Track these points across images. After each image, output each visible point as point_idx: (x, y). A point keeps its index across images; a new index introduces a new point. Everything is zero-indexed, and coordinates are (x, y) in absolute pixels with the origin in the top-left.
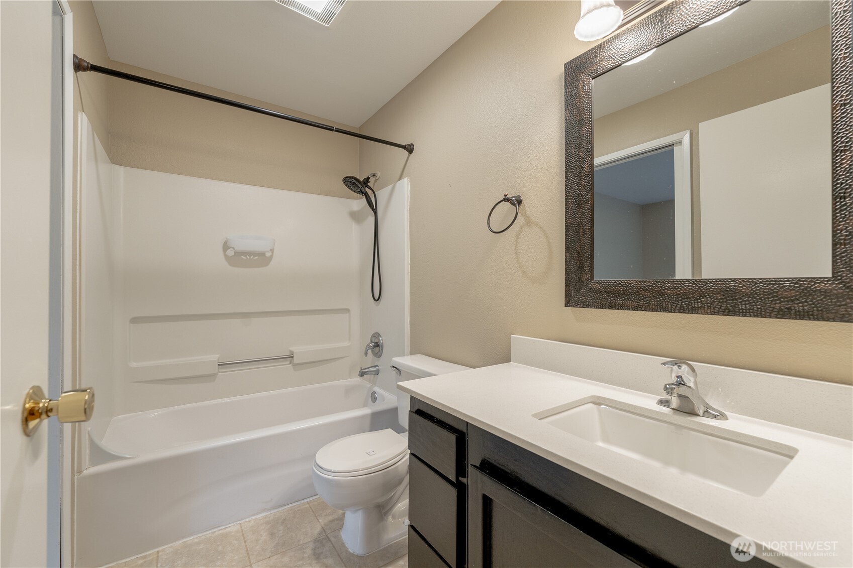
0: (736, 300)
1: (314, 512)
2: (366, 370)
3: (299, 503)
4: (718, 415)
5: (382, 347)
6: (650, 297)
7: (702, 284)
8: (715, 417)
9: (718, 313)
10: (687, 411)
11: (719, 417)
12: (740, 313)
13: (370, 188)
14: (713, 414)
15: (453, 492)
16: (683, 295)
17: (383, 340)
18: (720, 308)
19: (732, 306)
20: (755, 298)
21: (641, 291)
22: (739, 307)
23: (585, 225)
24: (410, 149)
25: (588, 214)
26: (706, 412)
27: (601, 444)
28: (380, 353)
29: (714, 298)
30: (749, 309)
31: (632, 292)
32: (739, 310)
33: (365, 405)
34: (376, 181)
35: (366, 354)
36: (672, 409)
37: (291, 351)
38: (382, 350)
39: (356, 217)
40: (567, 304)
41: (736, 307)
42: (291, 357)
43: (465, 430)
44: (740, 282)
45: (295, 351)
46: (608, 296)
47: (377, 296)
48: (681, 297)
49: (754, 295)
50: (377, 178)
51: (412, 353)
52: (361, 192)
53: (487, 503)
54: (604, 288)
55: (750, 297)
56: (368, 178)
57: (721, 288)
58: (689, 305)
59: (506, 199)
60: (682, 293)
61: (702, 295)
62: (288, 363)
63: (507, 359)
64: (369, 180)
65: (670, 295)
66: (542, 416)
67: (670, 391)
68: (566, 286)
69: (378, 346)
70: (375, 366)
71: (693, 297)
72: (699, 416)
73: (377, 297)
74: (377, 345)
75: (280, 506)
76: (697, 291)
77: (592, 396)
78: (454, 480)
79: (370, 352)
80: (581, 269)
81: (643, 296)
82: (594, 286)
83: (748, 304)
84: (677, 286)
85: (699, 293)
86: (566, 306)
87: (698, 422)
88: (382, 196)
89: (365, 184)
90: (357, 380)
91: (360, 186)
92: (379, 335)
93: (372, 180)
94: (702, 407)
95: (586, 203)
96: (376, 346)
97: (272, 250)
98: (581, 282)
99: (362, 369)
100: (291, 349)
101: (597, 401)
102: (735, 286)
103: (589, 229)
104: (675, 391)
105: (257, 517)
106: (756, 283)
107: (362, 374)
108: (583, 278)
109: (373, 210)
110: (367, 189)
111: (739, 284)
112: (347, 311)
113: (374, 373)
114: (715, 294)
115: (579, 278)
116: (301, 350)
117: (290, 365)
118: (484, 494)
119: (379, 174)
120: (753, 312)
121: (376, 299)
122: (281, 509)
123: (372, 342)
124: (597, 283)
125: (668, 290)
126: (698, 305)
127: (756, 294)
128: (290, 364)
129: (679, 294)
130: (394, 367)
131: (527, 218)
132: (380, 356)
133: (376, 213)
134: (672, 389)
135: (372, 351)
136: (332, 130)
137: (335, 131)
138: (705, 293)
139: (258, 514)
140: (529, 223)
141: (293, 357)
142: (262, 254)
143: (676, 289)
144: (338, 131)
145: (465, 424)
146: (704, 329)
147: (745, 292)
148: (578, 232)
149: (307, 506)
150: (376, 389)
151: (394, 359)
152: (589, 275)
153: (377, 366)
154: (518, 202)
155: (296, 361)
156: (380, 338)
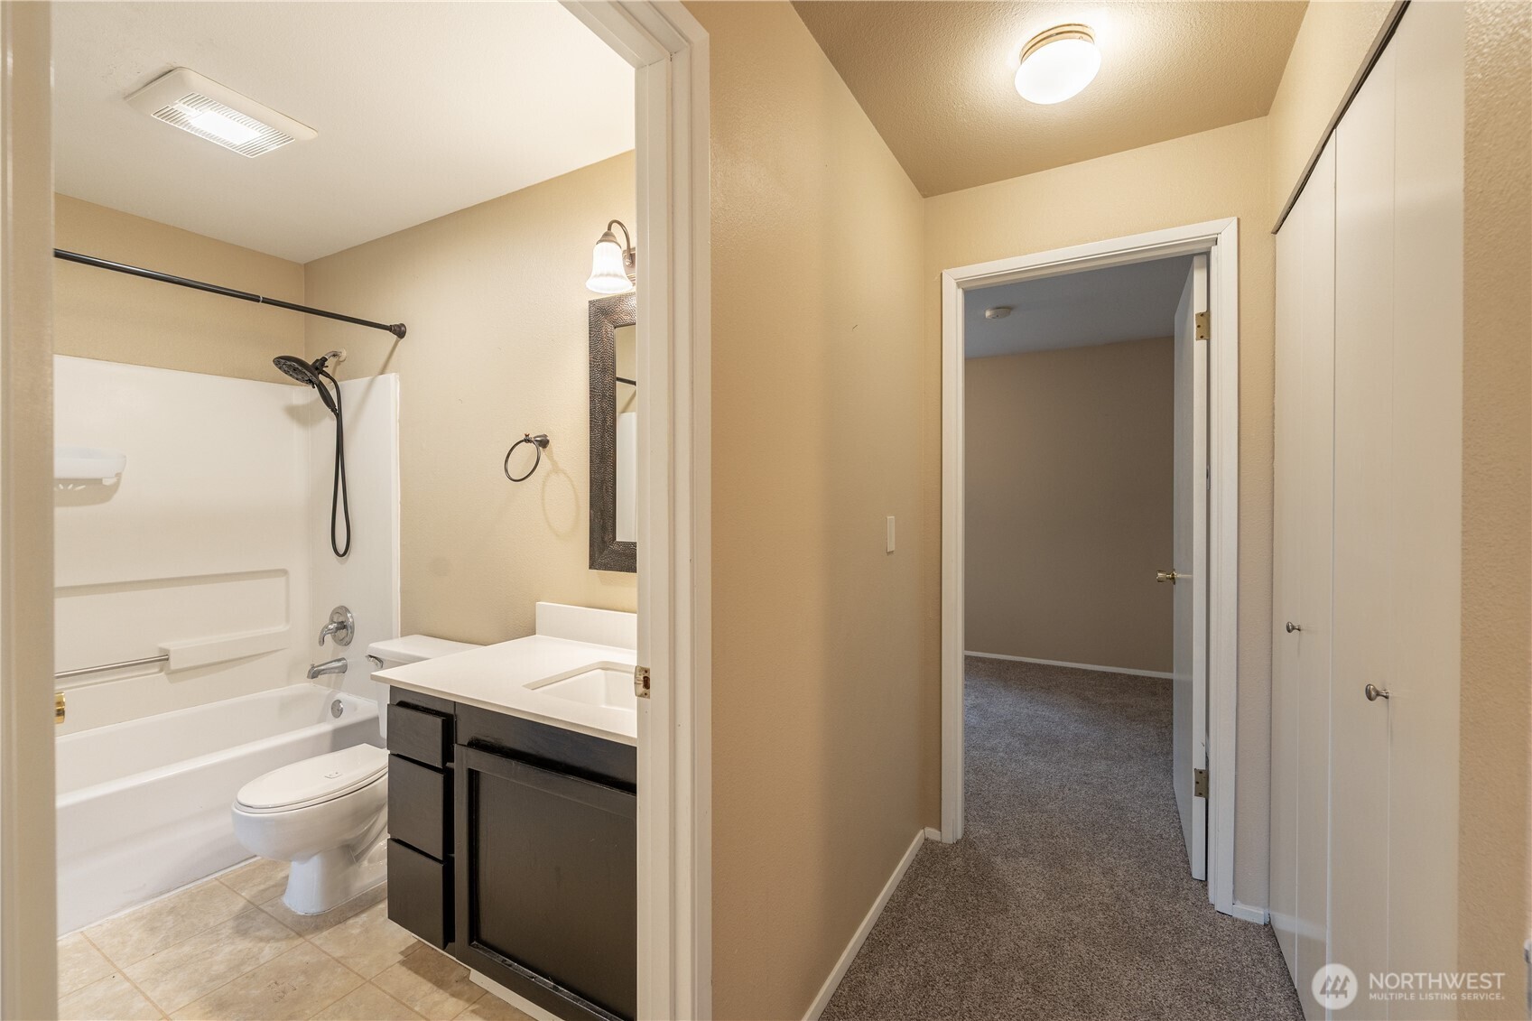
1: (229, 888)
2: (323, 667)
3: (199, 882)
5: (352, 628)
13: (327, 375)
15: (439, 778)
17: (354, 617)
23: (608, 482)
24: (399, 331)
25: (610, 471)
27: (604, 706)
28: (347, 639)
33: (321, 720)
34: (339, 363)
35: (322, 641)
37: (161, 650)
38: (352, 632)
40: (592, 566)
42: (163, 659)
43: (452, 712)
45: (172, 649)
46: (626, 559)
47: (341, 547)
50: (341, 359)
51: (406, 632)
52: (310, 382)
53: (473, 776)
54: (624, 550)
56: (324, 360)
59: (527, 439)
62: (157, 670)
63: (533, 632)
64: (326, 364)
66: (535, 687)
68: (590, 546)
69: (345, 627)
70: (339, 660)
73: (341, 549)
74: (342, 626)
75: (162, 893)
77: (601, 661)
78: (440, 766)
79: (328, 638)
80: (604, 528)
82: (615, 547)
86: (590, 568)
88: (351, 391)
89: (317, 369)
90: (306, 685)
91: (309, 374)
92: (347, 610)
93: (330, 363)
96: (342, 628)
97: (118, 475)
98: (604, 542)
99: (313, 667)
100: (164, 645)
101: (606, 667)
103: (611, 486)
105: (115, 916)
107: (314, 674)
108: (606, 539)
109: (333, 410)
110: (321, 377)
112: (284, 572)
113: (337, 671)
115: (603, 538)
116: (182, 647)
117: (163, 674)
118: (469, 769)
119: (344, 354)
121: (341, 552)
122: (163, 897)
123: (332, 621)
124: (618, 543)
128: (161, 671)
130: (371, 657)
131: (554, 463)
132: (348, 643)
133: (339, 416)
135: (334, 637)
136: (258, 301)
137: (263, 302)
139: (115, 912)
140: (556, 469)
141: (167, 659)
142: (96, 482)
144: (266, 301)
145: (453, 705)
148: (601, 489)
149: (217, 883)
150: (341, 696)
151: (373, 645)
152: (611, 536)
153: (344, 659)
154: (543, 443)
155: (173, 665)
156: (349, 615)
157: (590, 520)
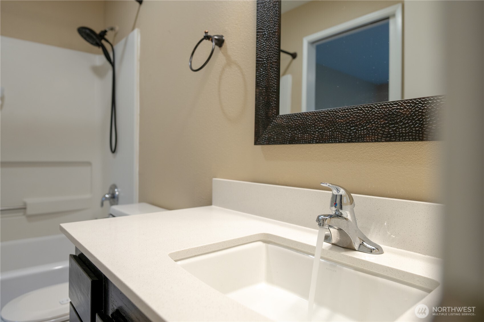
0: (397, 123)
4: (373, 249)
6: (324, 128)
7: (369, 110)
8: (371, 251)
9: (381, 139)
10: (345, 246)
11: (374, 251)
12: (400, 137)
13: (107, 41)
14: (368, 248)
16: (352, 123)
17: (119, 191)
18: (383, 134)
19: (393, 130)
20: (414, 119)
21: (316, 122)
22: (399, 131)
23: (273, 58)
24: (140, 0)
25: (275, 46)
26: (361, 244)
29: (378, 123)
30: (408, 132)
31: (309, 124)
32: (400, 134)
34: (115, 35)
35: (102, 205)
36: (333, 244)
37: (24, 203)
38: (117, 199)
39: (97, 71)
40: (257, 142)
41: (397, 131)
42: (24, 208)
44: (402, 104)
45: (28, 203)
46: (289, 130)
47: (113, 148)
48: (350, 125)
49: (414, 116)
50: (116, 32)
52: (99, 45)
54: (286, 123)
55: (409, 119)
56: (105, 31)
57: (384, 112)
58: (357, 133)
59: (207, 37)
60: (350, 121)
61: (368, 122)
62: (21, 214)
63: (210, 203)
64: (106, 33)
65: (340, 124)
67: (321, 222)
71: (360, 124)
72: (355, 250)
74: (113, 196)
76: (364, 117)
77: (262, 234)
79: (106, 203)
80: (268, 104)
81: (318, 128)
82: (278, 121)
83: (407, 127)
84: (347, 114)
85: (365, 120)
86: (255, 144)
87: (350, 257)
89: (102, 36)
91: (98, 39)
92: (116, 187)
94: (358, 240)
95: (273, 35)
96: (113, 198)
98: (268, 117)
100: (24, 200)
101: (267, 240)
102: (397, 109)
103: (276, 62)
104: (326, 222)
106: (416, 104)
108: (270, 114)
109: (111, 63)
110: (103, 42)
111: (401, 107)
112: (89, 164)
114: (379, 119)
115: (267, 114)
116: (35, 202)
117: (23, 216)
120: (412, 135)
121: (113, 150)
123: (109, 193)
124: (281, 118)
125: (340, 119)
126: (364, 132)
127: (415, 115)
129: (348, 123)
130: (111, 215)
131: (228, 57)
133: (113, 65)
134: (324, 220)
135: (108, 201)
138: (371, 120)
140: (229, 62)
141: (26, 209)
143: (346, 117)
146: (371, 159)
147: (406, 114)
151: (113, 207)
152: (275, 111)
154: (220, 42)
155: (29, 211)
156: (116, 190)
157: (256, 98)
